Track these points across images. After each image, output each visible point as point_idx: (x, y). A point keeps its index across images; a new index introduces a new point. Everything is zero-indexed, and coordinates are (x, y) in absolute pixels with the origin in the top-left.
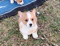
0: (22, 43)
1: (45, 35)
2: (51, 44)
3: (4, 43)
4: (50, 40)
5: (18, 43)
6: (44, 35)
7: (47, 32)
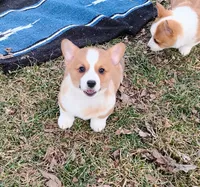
0: (77, 146)
1: (150, 123)
2: (169, 152)
3: (21, 142)
4: (165, 141)
5: (66, 146)
6: (147, 124)
7: (155, 114)
